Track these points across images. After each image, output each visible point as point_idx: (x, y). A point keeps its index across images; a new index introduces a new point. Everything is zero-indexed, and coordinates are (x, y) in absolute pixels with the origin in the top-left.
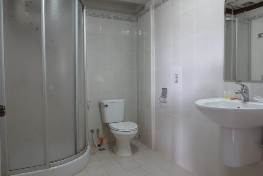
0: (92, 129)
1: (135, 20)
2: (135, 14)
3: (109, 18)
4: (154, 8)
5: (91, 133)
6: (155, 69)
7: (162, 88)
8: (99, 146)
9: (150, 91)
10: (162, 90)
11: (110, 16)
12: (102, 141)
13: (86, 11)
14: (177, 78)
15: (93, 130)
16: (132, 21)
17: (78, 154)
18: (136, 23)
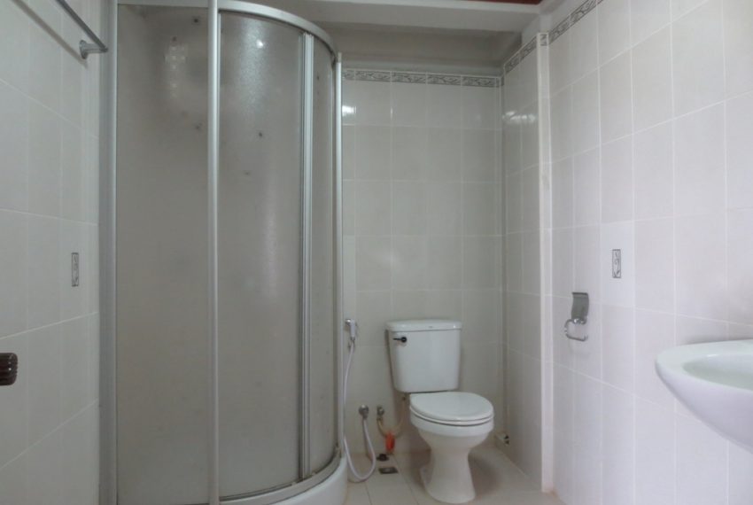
0: (363, 406)
1: (498, 82)
2: (498, 64)
3: (417, 81)
4: (547, 40)
5: (360, 417)
6: (554, 232)
7: (574, 294)
8: (382, 457)
9: (538, 299)
10: (575, 298)
11: (419, 77)
12: (391, 445)
13: (342, 66)
14: (619, 260)
15: (367, 409)
16: (486, 85)
17: (304, 482)
18: (500, 88)
